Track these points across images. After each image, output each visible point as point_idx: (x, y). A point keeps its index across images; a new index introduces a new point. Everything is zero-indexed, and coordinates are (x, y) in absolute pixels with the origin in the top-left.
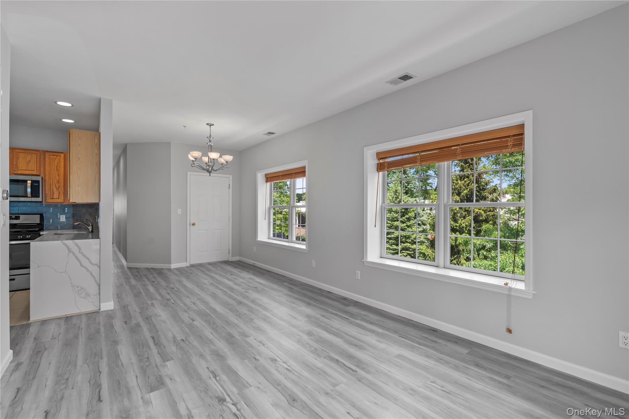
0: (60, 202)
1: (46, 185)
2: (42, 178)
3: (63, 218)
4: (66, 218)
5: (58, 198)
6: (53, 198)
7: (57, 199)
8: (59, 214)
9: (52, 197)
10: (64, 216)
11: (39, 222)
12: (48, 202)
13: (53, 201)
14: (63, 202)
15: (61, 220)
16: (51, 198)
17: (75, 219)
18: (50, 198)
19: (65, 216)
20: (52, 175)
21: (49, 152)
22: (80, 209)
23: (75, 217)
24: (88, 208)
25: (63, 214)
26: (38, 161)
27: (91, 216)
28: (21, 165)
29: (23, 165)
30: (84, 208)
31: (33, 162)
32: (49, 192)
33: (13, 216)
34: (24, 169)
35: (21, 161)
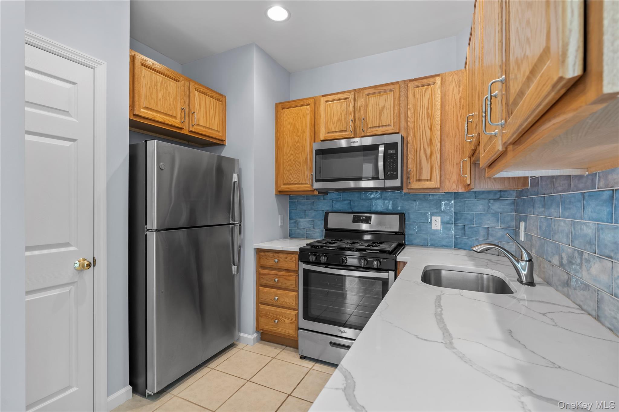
0: (434, 187)
1: (409, 153)
2: (402, 138)
3: (436, 223)
4: (442, 223)
5: (429, 178)
6: (420, 180)
7: (427, 180)
8: (431, 215)
9: (419, 177)
10: (439, 218)
11: (397, 230)
12: (412, 189)
13: (421, 187)
14: (439, 187)
15: (434, 228)
16: (417, 180)
17: (460, 227)
18: (415, 180)
19: (441, 219)
20: (420, 129)
21: (414, 81)
22: (470, 203)
23: (459, 222)
24: (492, 202)
25: (437, 215)
26: (396, 105)
27: (498, 220)
28: (371, 118)
29: (374, 118)
30: (481, 202)
31: (389, 109)
32: (413, 167)
33: (363, 216)
34: (376, 126)
35: (371, 111)
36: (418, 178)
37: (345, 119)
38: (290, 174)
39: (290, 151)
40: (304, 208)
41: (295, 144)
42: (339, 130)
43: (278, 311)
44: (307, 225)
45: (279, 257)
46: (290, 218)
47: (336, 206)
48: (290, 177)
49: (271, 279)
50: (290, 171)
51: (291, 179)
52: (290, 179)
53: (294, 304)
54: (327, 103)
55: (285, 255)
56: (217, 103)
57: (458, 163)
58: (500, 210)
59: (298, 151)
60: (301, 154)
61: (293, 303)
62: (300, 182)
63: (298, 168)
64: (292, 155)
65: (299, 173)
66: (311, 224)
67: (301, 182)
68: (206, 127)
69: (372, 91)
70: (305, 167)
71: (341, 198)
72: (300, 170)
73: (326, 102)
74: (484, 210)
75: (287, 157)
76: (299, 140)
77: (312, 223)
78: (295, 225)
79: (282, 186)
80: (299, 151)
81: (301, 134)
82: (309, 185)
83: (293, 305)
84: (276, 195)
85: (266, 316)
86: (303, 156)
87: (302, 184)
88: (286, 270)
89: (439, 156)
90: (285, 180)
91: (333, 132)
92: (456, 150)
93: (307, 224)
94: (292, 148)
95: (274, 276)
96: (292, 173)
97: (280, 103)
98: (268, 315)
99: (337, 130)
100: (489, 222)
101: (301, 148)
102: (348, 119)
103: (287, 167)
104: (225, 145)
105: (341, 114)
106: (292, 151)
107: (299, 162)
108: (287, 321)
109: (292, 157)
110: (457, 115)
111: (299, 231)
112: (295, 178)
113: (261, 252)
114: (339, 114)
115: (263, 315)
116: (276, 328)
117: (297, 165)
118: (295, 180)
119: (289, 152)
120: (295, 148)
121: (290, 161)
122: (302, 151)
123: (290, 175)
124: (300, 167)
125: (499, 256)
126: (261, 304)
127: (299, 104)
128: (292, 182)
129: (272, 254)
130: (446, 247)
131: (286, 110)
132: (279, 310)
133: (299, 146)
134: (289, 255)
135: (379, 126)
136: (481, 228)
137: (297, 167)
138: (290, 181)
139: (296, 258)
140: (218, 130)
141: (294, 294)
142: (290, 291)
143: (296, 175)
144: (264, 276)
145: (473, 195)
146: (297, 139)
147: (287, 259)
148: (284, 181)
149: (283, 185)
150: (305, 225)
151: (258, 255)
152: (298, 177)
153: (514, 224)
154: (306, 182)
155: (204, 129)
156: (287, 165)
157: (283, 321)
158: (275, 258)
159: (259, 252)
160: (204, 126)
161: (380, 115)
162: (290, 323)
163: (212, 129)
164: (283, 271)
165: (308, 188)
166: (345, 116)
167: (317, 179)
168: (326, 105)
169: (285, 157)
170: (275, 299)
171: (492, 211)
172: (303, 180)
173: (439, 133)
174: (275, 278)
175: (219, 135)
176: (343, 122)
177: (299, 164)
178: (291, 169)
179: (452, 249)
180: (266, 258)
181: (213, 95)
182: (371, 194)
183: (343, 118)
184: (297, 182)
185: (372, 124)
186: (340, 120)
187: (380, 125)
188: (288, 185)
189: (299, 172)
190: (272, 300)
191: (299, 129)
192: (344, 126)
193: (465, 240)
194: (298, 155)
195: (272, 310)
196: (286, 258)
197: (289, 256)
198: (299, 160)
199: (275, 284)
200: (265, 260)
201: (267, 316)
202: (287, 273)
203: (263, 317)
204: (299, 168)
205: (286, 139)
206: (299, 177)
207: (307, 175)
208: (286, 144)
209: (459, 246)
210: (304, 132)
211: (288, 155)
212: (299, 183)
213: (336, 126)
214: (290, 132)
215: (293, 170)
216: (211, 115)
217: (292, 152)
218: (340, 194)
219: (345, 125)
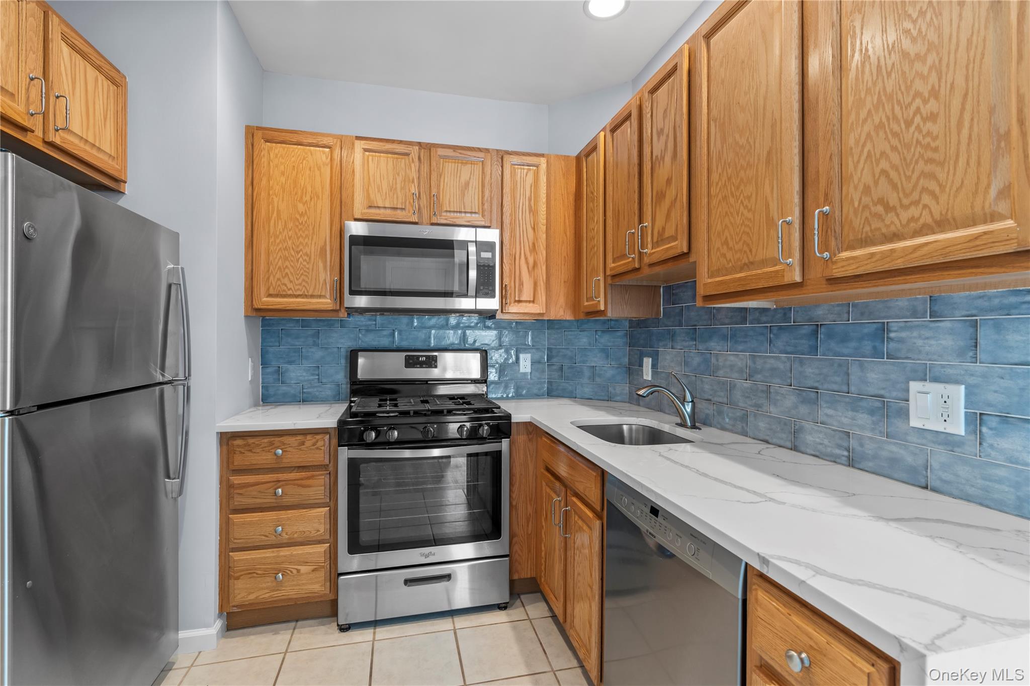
0: (538, 312)
1: (504, 260)
3: (525, 363)
4: (533, 363)
5: (532, 299)
6: (520, 302)
7: (529, 302)
8: (517, 352)
9: (519, 297)
10: (529, 356)
11: (479, 376)
12: (509, 313)
13: (521, 311)
14: (545, 312)
15: (522, 370)
16: (515, 301)
17: (555, 367)
18: (513, 300)
19: (532, 356)
20: (520, 227)
21: (511, 154)
22: (571, 335)
23: (554, 360)
24: (599, 333)
25: (526, 351)
26: (486, 185)
27: (607, 357)
28: (448, 197)
29: (452, 197)
30: (585, 333)
31: (475, 188)
32: (510, 281)
33: (422, 356)
34: (456, 210)
35: (447, 184)
36: (517, 299)
37: (402, 188)
38: (284, 275)
39: (283, 230)
40: (297, 343)
41: (298, 217)
42: (392, 206)
43: (282, 554)
44: (304, 376)
45: (284, 444)
46: (265, 363)
47: (367, 339)
48: (286, 281)
49: (262, 493)
50: (284, 269)
51: (288, 286)
52: (286, 285)
53: (322, 531)
54: (367, 153)
55: (299, 437)
56: (111, 88)
57: (566, 280)
58: (609, 344)
59: (304, 232)
60: (310, 238)
61: (318, 531)
62: (308, 292)
63: (305, 266)
64: (290, 238)
65: (306, 276)
66: (313, 375)
67: (310, 294)
68: (86, 141)
69: (450, 152)
70: (321, 265)
71: (376, 324)
72: (308, 269)
73: (366, 150)
74: (590, 344)
75: (278, 241)
76: (306, 211)
77: (317, 373)
78: (276, 376)
79: (265, 299)
80: (306, 232)
81: (311, 200)
82: (329, 301)
83: (318, 533)
84: (246, 317)
85: (250, 573)
86: (315, 243)
87: (312, 296)
88: (299, 467)
89: (544, 268)
90: (272, 287)
91: (379, 207)
92: (563, 263)
93: (304, 374)
94: (291, 225)
95: (273, 483)
96: (289, 273)
97: (257, 127)
98: (256, 569)
99: (386, 206)
100: (595, 359)
101: (311, 228)
102: (407, 191)
103: (277, 260)
104: (124, 193)
105: (395, 179)
106: (290, 231)
107: (306, 254)
108: (304, 569)
109: (290, 243)
110: (565, 216)
111: (285, 388)
112: (296, 285)
113: (235, 440)
114: (391, 178)
115: (242, 573)
116: (278, 590)
117: (301, 259)
118: (297, 287)
119: (281, 230)
120: (297, 226)
121: (286, 249)
122: (313, 233)
123: (284, 278)
124: (308, 263)
125: (610, 402)
126: (232, 552)
127: (305, 141)
128: (290, 292)
129: (266, 440)
130: (538, 396)
131: (274, 144)
132: (285, 552)
133: (306, 222)
134: (309, 437)
135: (460, 212)
136: (585, 367)
137: (301, 263)
138: (284, 291)
139: (326, 440)
140: (113, 154)
141: (322, 512)
142: (311, 507)
143: (299, 278)
144: (244, 490)
145: (575, 323)
146: (301, 208)
147: (304, 445)
148: (268, 289)
149: (267, 297)
150: (301, 376)
151: (225, 447)
152: (304, 283)
153: (627, 360)
154: (323, 294)
155: (82, 145)
156: (278, 258)
157: (295, 572)
158: (274, 446)
159: (227, 439)
160: (82, 138)
161: (463, 195)
162: (313, 571)
163: (99, 149)
164: (294, 470)
165: (329, 306)
166: (403, 183)
167: (353, 289)
168: (366, 157)
169: (272, 240)
170: (276, 532)
171: (599, 345)
172: (315, 289)
173: (544, 236)
174: (276, 489)
175: (110, 166)
176: (399, 193)
177: (305, 257)
178: (286, 266)
179: (545, 398)
180: (250, 451)
181: (102, 64)
182: (429, 319)
183: (399, 186)
184: (301, 293)
185: (449, 206)
186: (392, 189)
187: (463, 210)
188: (280, 298)
189: (305, 274)
190: (267, 536)
191: (306, 190)
192: (400, 200)
193: (564, 384)
194: (304, 240)
195: (265, 558)
196: (303, 443)
197: (308, 439)
198: (307, 250)
199: (274, 501)
200: (250, 454)
201: (254, 573)
202: (304, 474)
203: (242, 577)
204: (307, 266)
205: (276, 205)
206: (307, 282)
207: (325, 280)
208: (275, 215)
209: (555, 393)
210: (318, 197)
211: (280, 236)
212: (306, 295)
213: (386, 197)
214: (284, 192)
215: (291, 268)
216: (97, 113)
217: (290, 233)
218: (374, 318)
219: (402, 199)
